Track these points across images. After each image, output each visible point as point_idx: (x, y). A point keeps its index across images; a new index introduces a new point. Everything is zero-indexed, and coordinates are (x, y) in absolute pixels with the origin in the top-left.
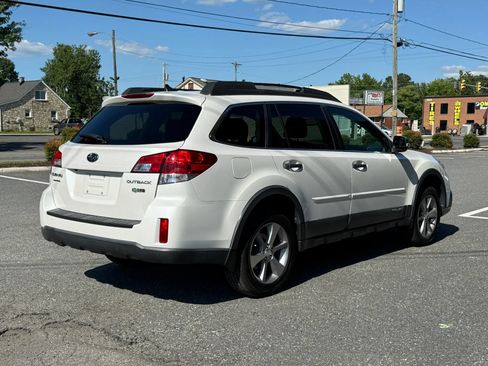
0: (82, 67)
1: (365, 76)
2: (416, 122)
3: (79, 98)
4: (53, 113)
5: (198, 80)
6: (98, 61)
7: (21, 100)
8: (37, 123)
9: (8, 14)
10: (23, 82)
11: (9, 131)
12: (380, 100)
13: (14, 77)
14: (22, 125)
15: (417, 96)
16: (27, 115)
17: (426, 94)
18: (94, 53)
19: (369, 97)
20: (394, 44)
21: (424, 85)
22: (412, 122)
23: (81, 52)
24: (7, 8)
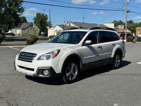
0: (43, 19)
1: (120, 21)
2: (134, 34)
3: (42, 27)
4: (35, 31)
5: (72, 22)
6: (47, 17)
7: (27, 28)
8: (31, 34)
9: (21, 4)
10: (28, 23)
11: (24, 35)
12: (123, 27)
13: (26, 21)
14: (27, 34)
15: (135, 26)
16: (29, 31)
17: (137, 26)
18: (46, 15)
19: (120, 27)
20: (126, 12)
21: (137, 23)
22: (133, 34)
23: (43, 15)
24: (21, 3)
